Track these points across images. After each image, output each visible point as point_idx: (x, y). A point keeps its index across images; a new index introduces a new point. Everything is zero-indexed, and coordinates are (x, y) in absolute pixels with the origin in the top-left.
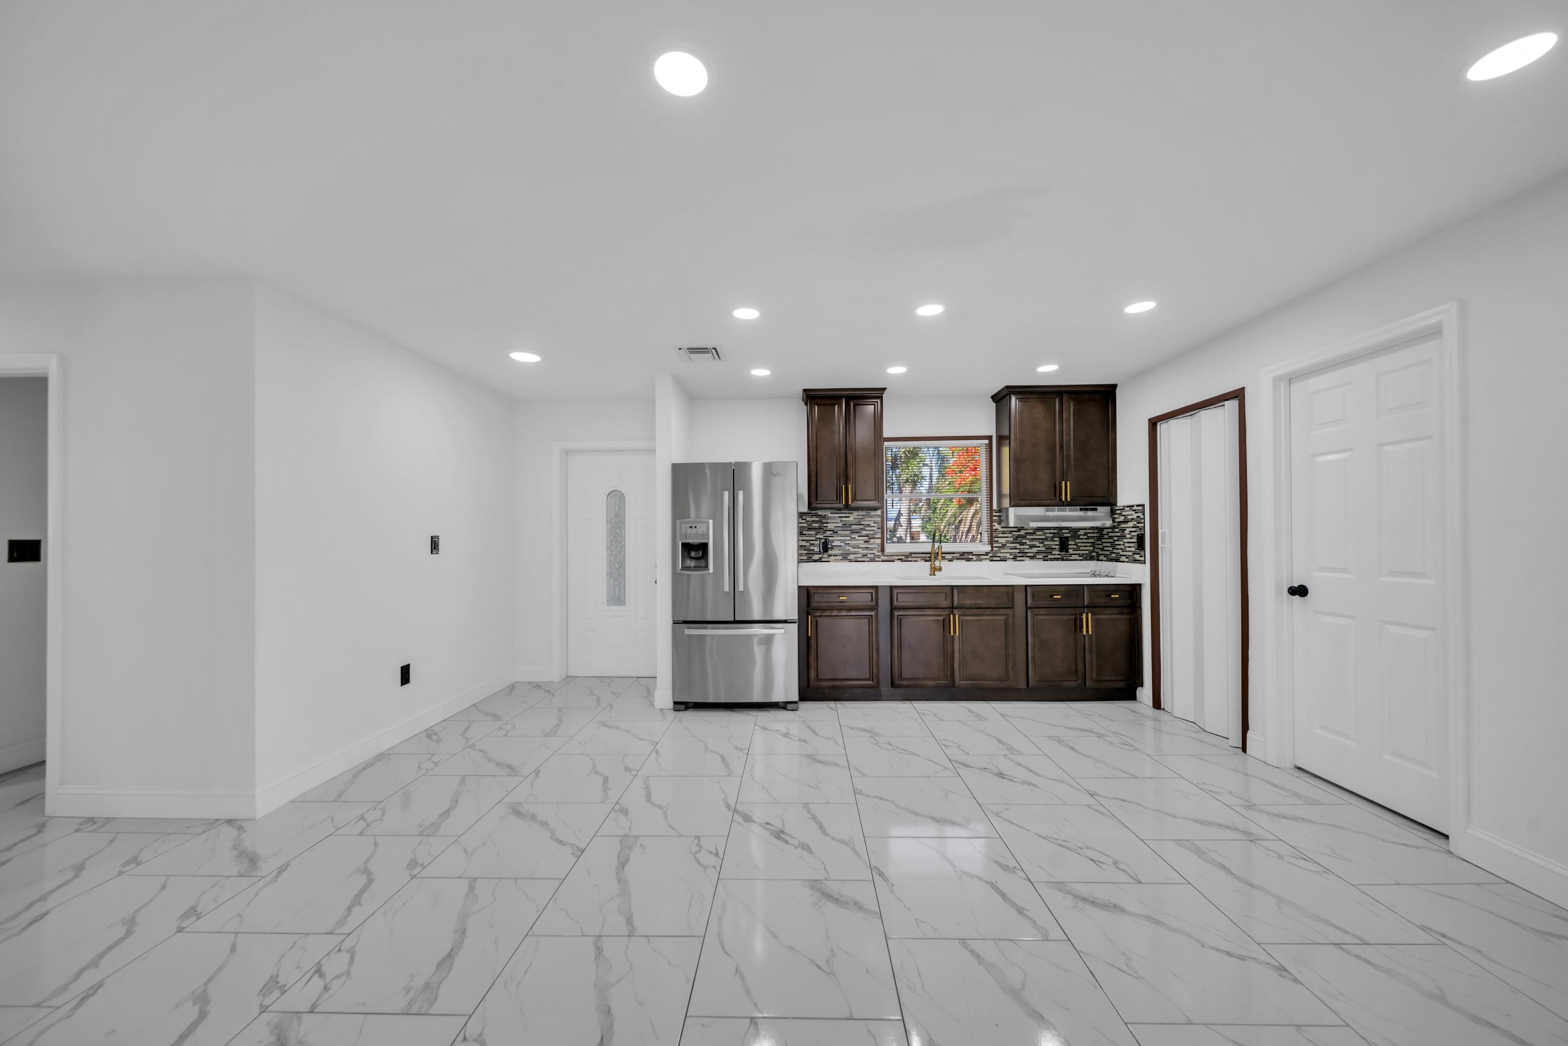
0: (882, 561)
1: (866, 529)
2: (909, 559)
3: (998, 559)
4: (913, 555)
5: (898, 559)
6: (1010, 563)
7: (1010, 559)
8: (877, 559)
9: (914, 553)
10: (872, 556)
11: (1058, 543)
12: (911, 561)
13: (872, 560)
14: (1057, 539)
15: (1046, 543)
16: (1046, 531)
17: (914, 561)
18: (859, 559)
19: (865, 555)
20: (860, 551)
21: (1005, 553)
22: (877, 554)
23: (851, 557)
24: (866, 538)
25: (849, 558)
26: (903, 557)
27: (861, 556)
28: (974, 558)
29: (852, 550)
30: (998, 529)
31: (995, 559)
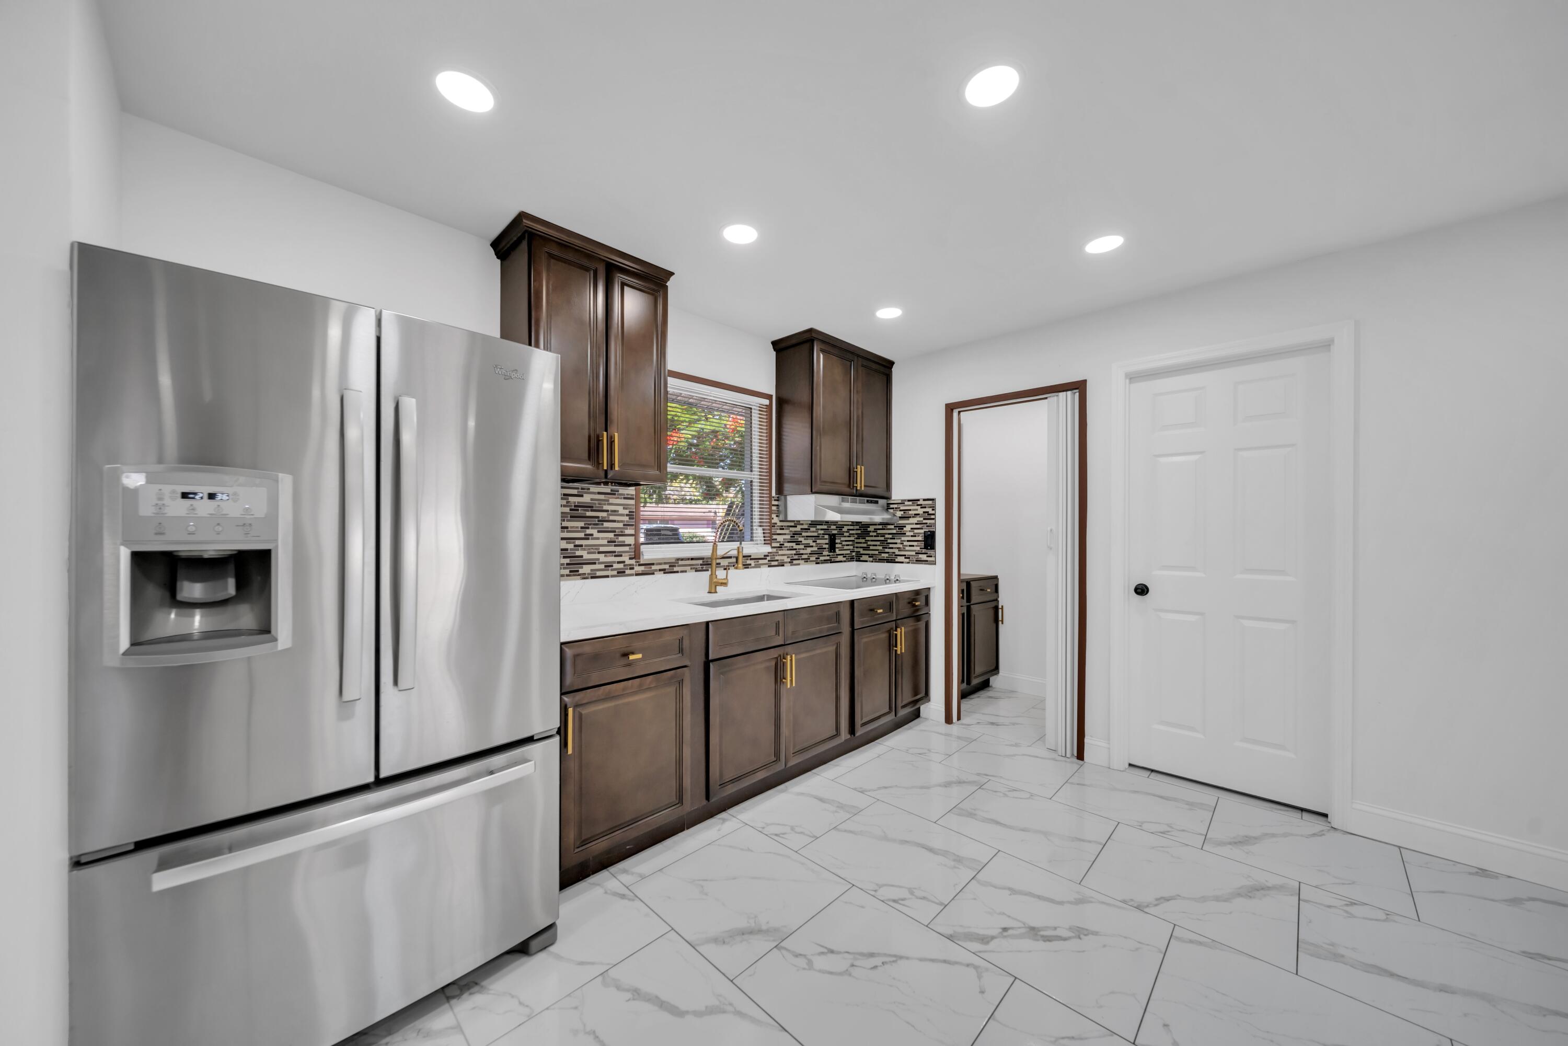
0: (637, 575)
1: (611, 518)
2: (675, 569)
3: (776, 563)
4: (681, 563)
5: (660, 570)
6: (788, 567)
7: (786, 563)
8: (628, 572)
9: (682, 560)
10: (621, 566)
11: (827, 541)
12: (677, 572)
13: (621, 573)
14: (826, 537)
15: (818, 541)
16: (819, 527)
17: (682, 572)
18: (598, 574)
19: (608, 566)
20: (602, 558)
21: (785, 552)
22: (628, 562)
23: (586, 569)
24: (611, 535)
25: (581, 571)
26: (667, 567)
27: (602, 566)
28: (752, 562)
29: (586, 556)
30: (776, 524)
31: (773, 563)
